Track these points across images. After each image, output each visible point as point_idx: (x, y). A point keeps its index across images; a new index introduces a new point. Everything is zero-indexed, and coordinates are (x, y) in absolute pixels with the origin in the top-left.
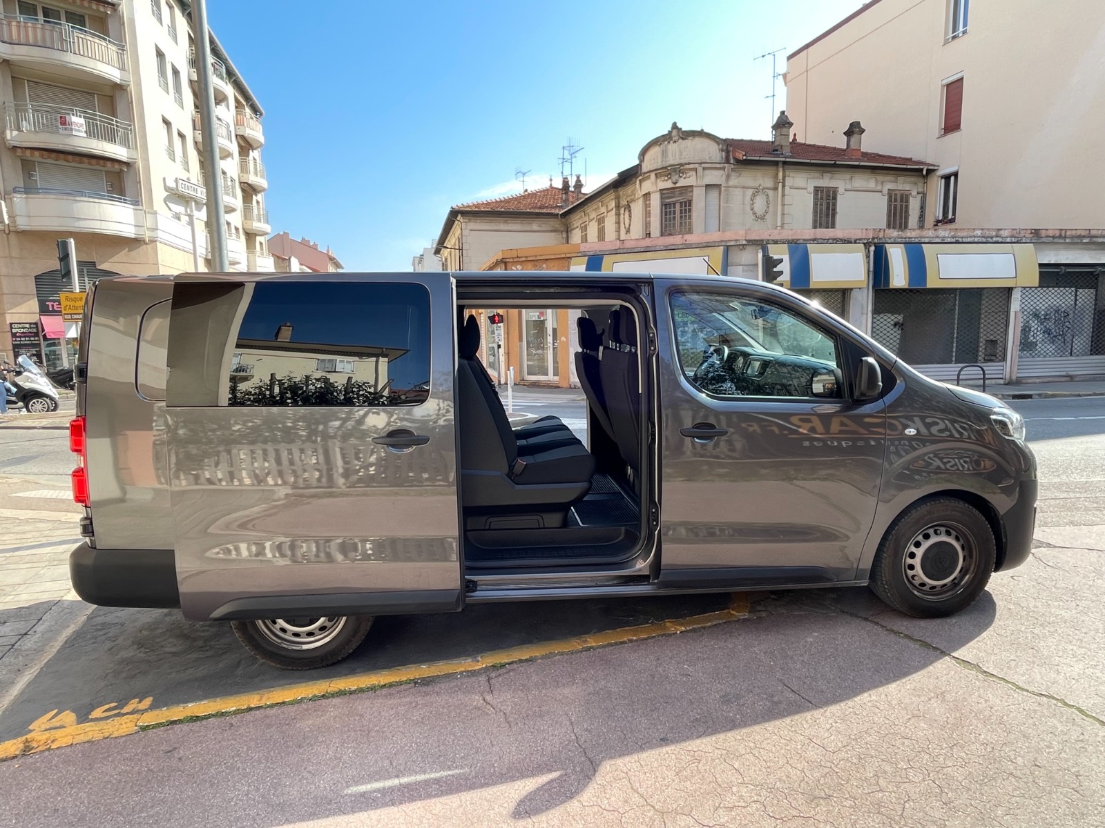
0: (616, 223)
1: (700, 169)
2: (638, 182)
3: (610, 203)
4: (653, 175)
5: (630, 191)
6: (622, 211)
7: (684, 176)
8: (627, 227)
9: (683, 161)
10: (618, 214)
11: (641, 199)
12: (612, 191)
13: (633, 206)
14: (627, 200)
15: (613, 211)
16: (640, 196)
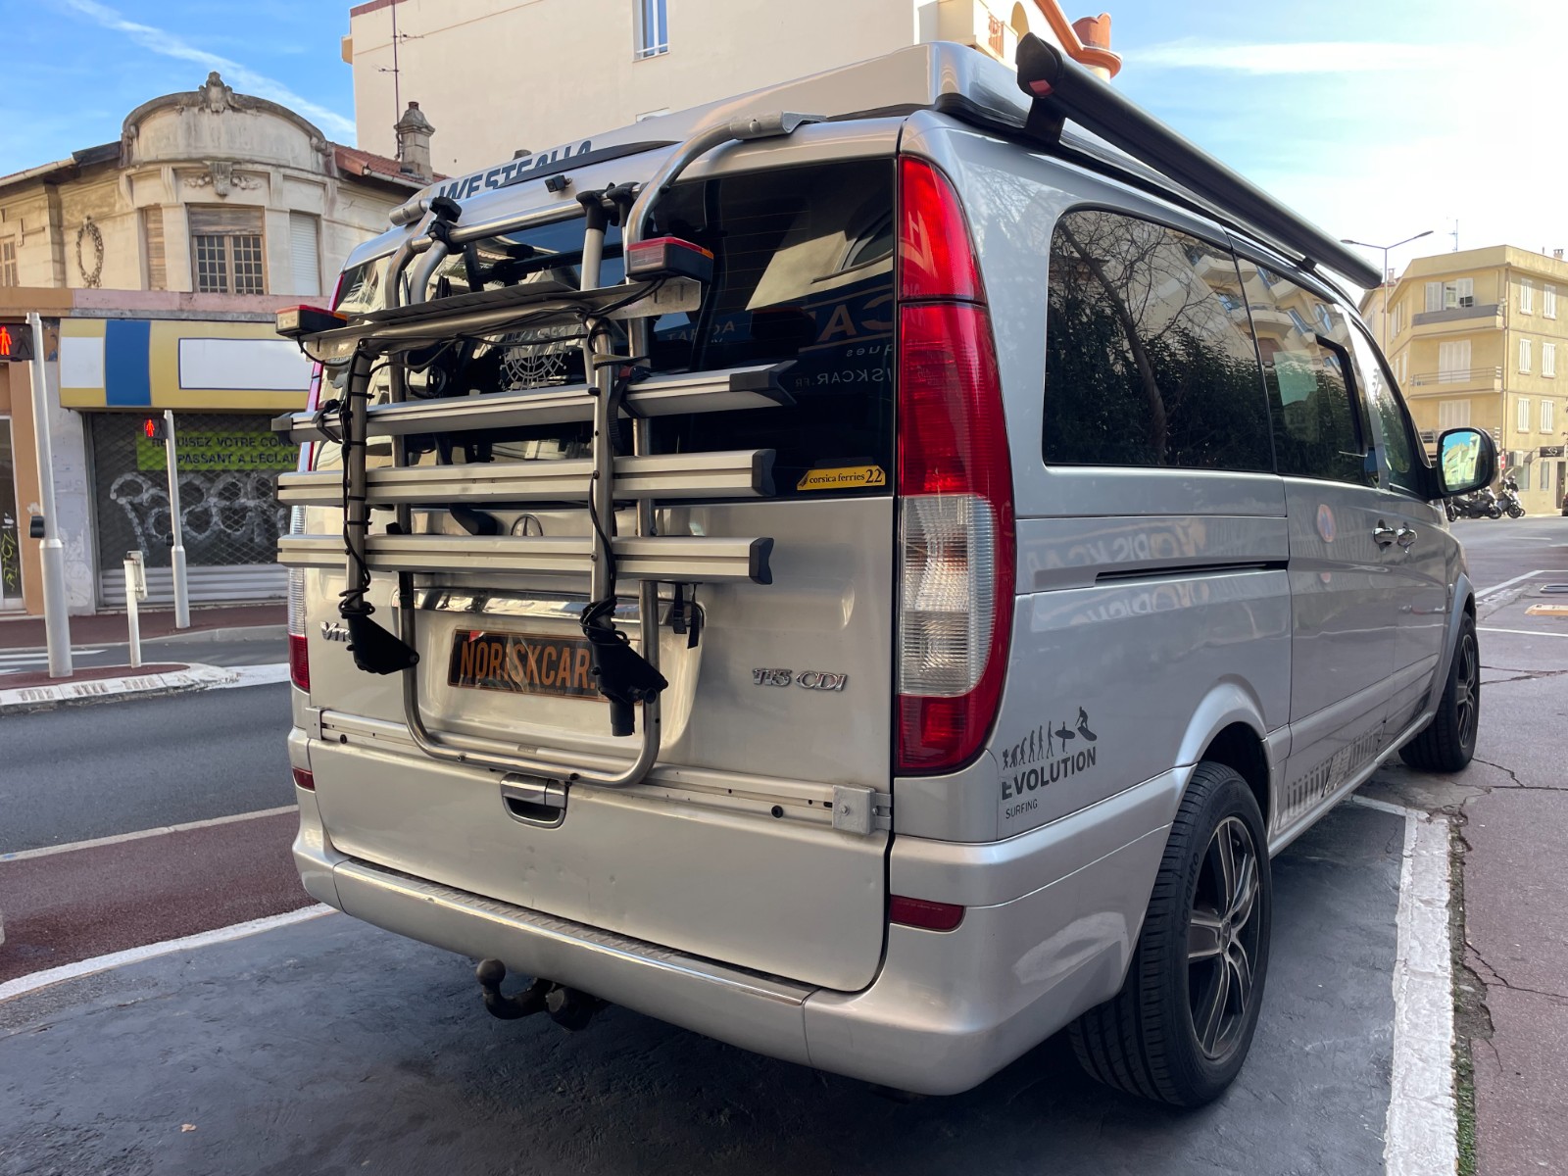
0: (54, 261)
1: (276, 177)
2: (123, 180)
3: (35, 215)
4: (167, 172)
5: (94, 198)
6: (71, 237)
7: (243, 184)
8: (90, 269)
9: (238, 154)
10: (59, 243)
11: (135, 216)
12: (44, 187)
13: (105, 229)
14: (87, 214)
15: (42, 234)
16: (130, 210)
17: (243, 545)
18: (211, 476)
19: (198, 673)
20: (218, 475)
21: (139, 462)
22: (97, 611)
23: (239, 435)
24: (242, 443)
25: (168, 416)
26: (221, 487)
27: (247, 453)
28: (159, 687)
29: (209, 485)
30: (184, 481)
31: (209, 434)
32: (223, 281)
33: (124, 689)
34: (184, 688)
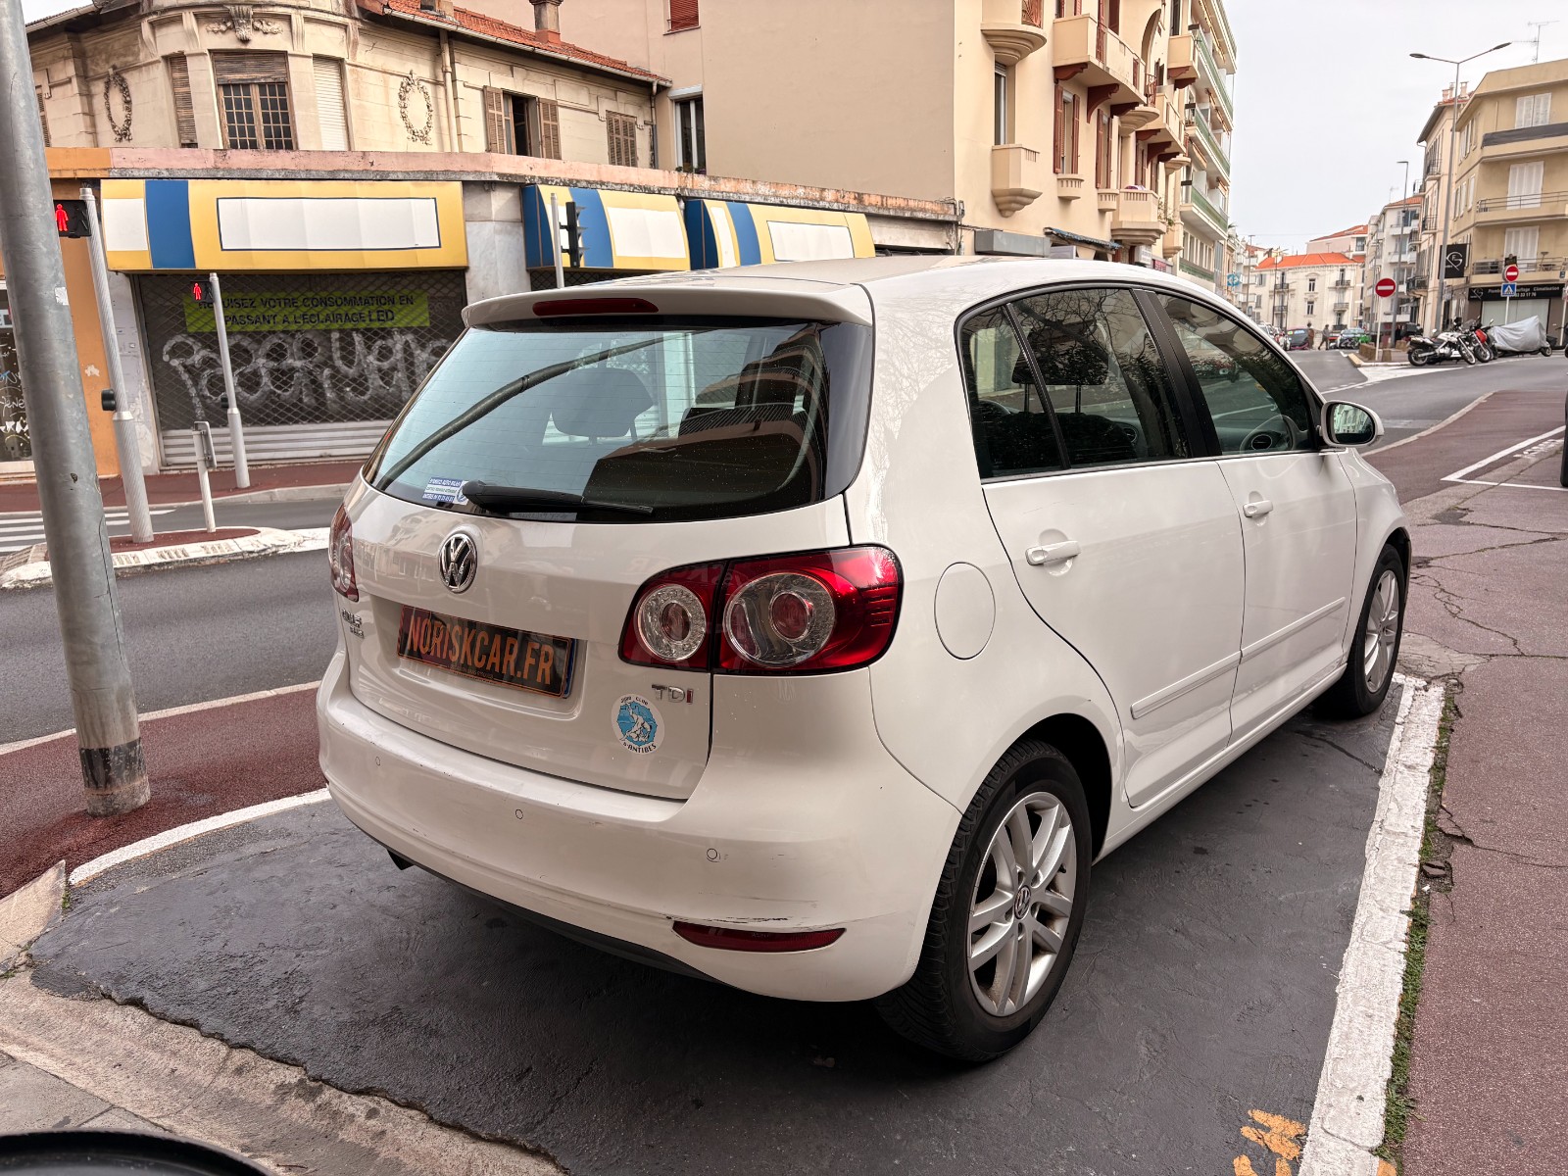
0: (84, 114)
2: (145, 27)
3: (60, 65)
4: (189, 19)
5: (117, 46)
6: (98, 88)
7: (265, 28)
8: (120, 123)
10: (87, 95)
11: (161, 67)
12: (66, 36)
13: (132, 79)
14: (112, 63)
15: (69, 86)
16: (154, 59)
17: (295, 405)
18: (258, 337)
19: (269, 538)
20: (265, 337)
21: (187, 324)
22: (161, 471)
23: (282, 295)
24: (285, 303)
25: (215, 278)
26: (268, 347)
27: (291, 313)
28: (235, 551)
29: (256, 346)
30: (233, 342)
31: (253, 295)
32: (252, 132)
33: (203, 554)
34: (258, 552)
